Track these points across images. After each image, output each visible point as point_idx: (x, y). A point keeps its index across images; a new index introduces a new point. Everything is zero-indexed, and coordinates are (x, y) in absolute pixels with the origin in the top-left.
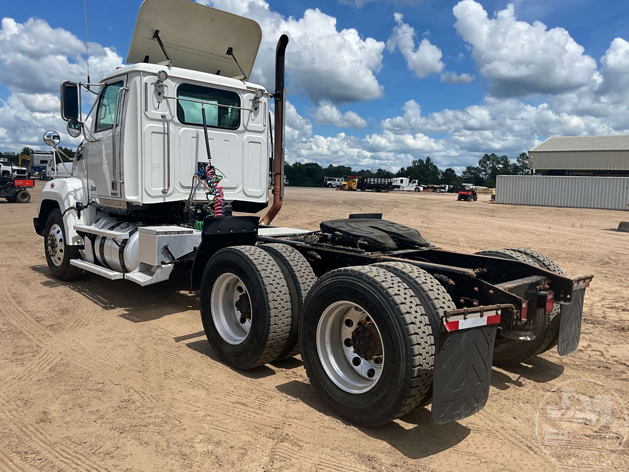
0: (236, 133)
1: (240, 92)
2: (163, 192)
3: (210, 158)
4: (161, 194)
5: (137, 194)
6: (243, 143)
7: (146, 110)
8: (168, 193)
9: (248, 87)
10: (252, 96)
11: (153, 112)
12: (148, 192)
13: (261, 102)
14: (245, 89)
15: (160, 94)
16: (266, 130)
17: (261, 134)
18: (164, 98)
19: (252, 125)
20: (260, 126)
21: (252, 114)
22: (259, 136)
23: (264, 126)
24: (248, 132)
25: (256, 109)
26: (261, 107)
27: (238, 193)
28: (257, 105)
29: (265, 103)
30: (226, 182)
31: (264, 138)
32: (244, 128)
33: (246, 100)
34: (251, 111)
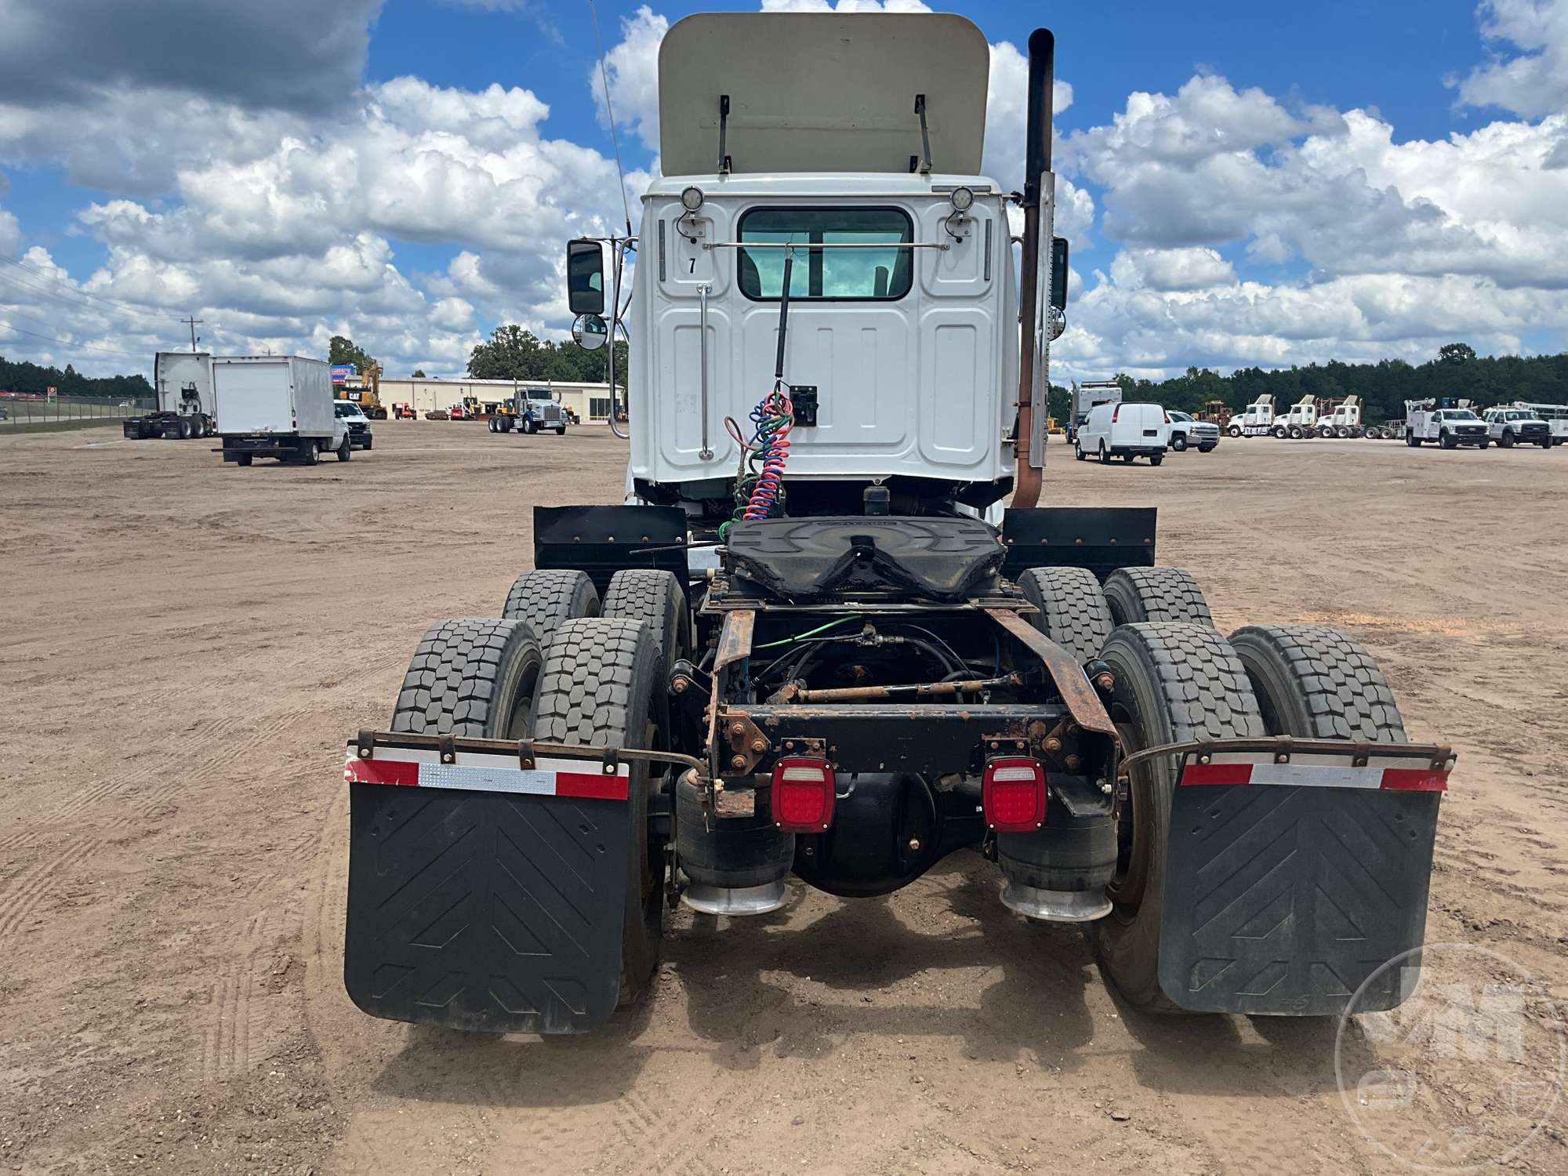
0: (898, 308)
1: (910, 202)
2: (702, 457)
3: (781, 376)
4: (699, 461)
5: (646, 465)
6: (919, 331)
7: (662, 279)
8: (715, 460)
9: (934, 189)
10: (944, 208)
11: (679, 282)
12: (667, 457)
13: (976, 220)
14: (930, 193)
15: (694, 241)
16: (993, 291)
17: (976, 302)
18: (706, 247)
19: (946, 283)
20: (971, 282)
21: (949, 253)
22: (970, 310)
23: (987, 280)
24: (936, 302)
25: (959, 240)
26: (977, 232)
27: (904, 457)
28: (964, 228)
29: (989, 222)
30: (869, 430)
31: (984, 313)
32: (922, 294)
33: (928, 222)
34: (944, 248)
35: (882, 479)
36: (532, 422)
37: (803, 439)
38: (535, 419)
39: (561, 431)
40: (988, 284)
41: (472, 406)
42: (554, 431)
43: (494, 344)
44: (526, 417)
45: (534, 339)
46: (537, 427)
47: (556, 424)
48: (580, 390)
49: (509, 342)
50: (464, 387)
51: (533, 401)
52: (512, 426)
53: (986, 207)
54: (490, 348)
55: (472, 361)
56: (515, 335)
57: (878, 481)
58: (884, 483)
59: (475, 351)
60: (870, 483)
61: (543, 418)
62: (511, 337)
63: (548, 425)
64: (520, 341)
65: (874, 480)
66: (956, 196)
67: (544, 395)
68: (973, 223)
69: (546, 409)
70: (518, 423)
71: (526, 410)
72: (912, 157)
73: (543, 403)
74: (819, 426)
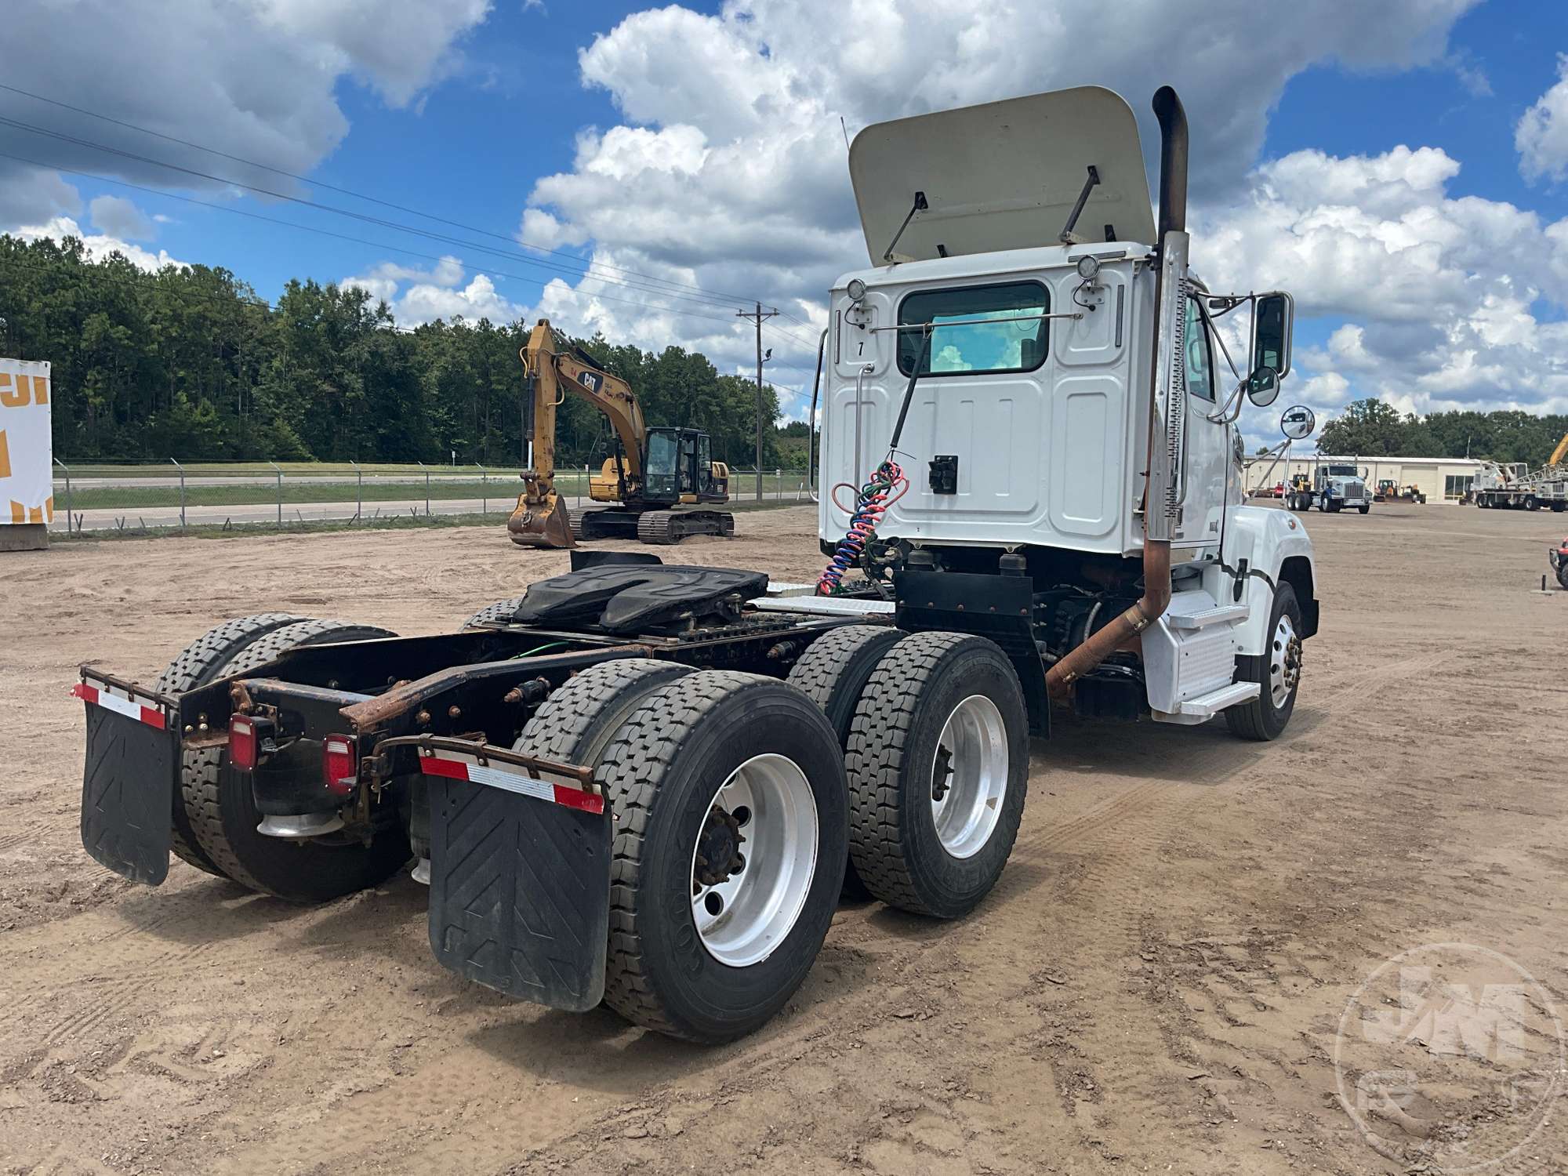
0: (1034, 378)
1: (1047, 275)
3: (895, 446)
6: (1053, 400)
7: (837, 362)
9: (1071, 259)
11: (850, 364)
13: (1109, 287)
15: (862, 327)
16: (1126, 357)
17: (1108, 369)
18: (873, 331)
19: (1077, 351)
20: (1104, 349)
21: (1082, 321)
22: (1100, 377)
23: (1118, 346)
24: (1069, 371)
25: (1092, 308)
26: (1110, 298)
27: (1036, 526)
28: (1097, 296)
29: (1121, 287)
30: (1003, 498)
31: (1114, 379)
32: (1056, 364)
33: (1063, 292)
34: (1080, 317)
35: (1014, 547)
36: (1330, 500)
37: (944, 507)
38: (1333, 497)
39: (1364, 509)
40: (1120, 350)
41: (1302, 483)
42: (1357, 510)
43: (1348, 419)
44: (1325, 495)
45: (1394, 412)
46: (1336, 506)
47: (1359, 502)
48: (1435, 466)
49: (1365, 416)
50: (1302, 464)
51: (1332, 478)
52: (1311, 503)
53: (1120, 273)
54: (1343, 423)
55: (1322, 437)
56: (1372, 409)
57: (1010, 549)
58: (1017, 551)
59: (1327, 427)
60: (1003, 551)
61: (1343, 496)
62: (1368, 411)
63: (1350, 502)
64: (1378, 415)
65: (1006, 547)
66: (1083, 264)
67: (1350, 471)
68: (1107, 290)
69: (1348, 487)
70: (1316, 500)
71: (1326, 487)
72: (1106, 227)
73: (1345, 480)
74: (959, 494)
